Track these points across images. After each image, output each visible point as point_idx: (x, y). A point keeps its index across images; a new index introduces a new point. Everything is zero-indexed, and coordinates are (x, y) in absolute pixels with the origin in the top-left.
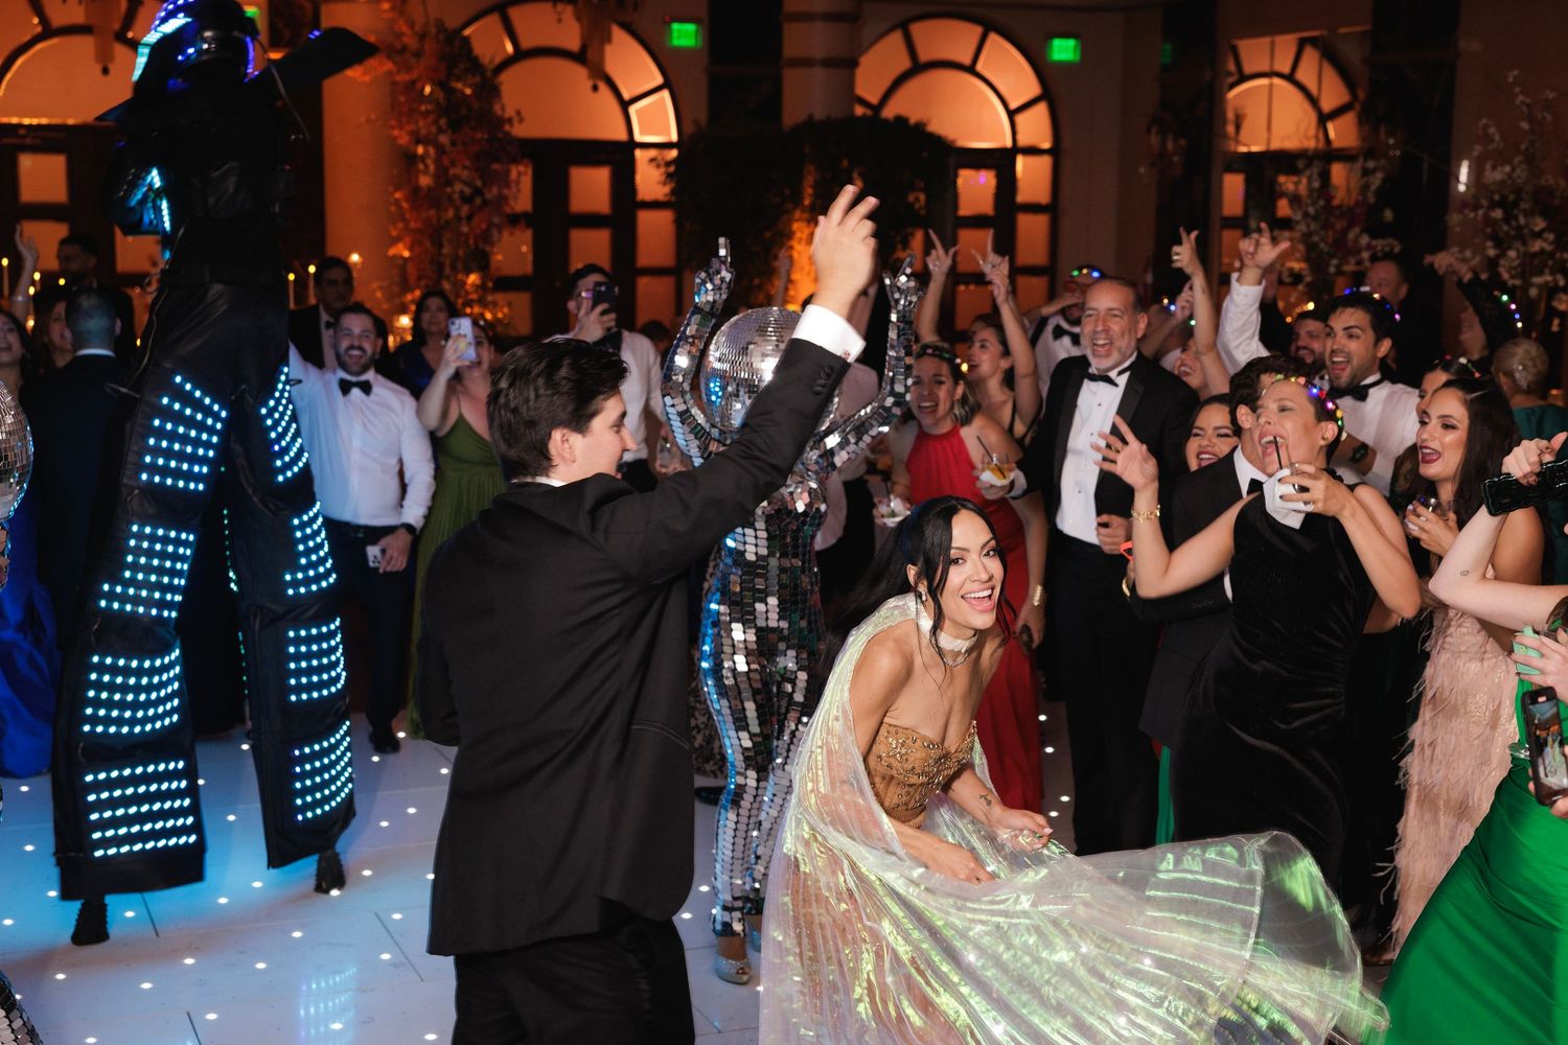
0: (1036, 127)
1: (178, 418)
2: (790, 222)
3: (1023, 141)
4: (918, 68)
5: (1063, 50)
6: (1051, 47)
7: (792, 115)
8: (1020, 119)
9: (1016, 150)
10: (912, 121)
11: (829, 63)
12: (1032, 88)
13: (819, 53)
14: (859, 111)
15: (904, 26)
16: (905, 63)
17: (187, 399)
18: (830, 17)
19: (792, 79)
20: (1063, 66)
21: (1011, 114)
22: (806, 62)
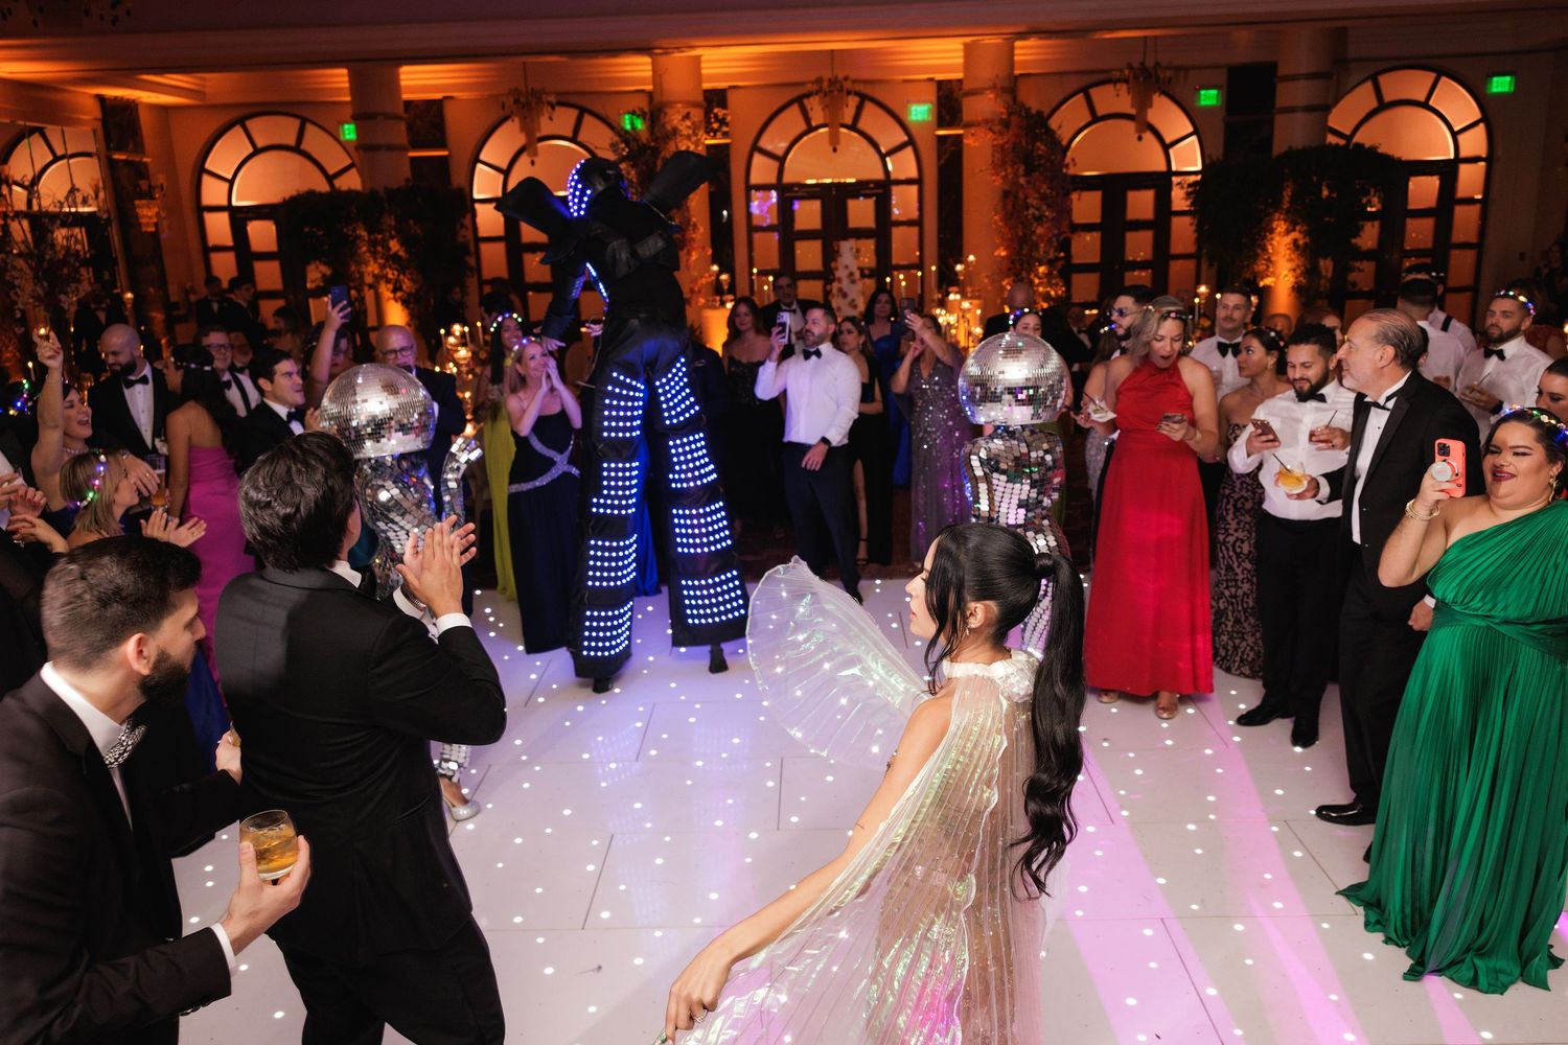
0: (1475, 142)
1: (619, 397)
2: (1271, 222)
3: (1463, 153)
4: (1383, 106)
5: (1501, 85)
6: (1491, 83)
7: (1279, 147)
8: (1461, 138)
9: (1458, 160)
10: (1367, 146)
11: (1309, 109)
12: (1474, 113)
13: (1301, 102)
14: (1332, 139)
15: (1374, 79)
16: (1374, 104)
17: (623, 385)
18: (1309, 76)
19: (1280, 120)
20: (1501, 97)
21: (1455, 135)
22: (1292, 110)
